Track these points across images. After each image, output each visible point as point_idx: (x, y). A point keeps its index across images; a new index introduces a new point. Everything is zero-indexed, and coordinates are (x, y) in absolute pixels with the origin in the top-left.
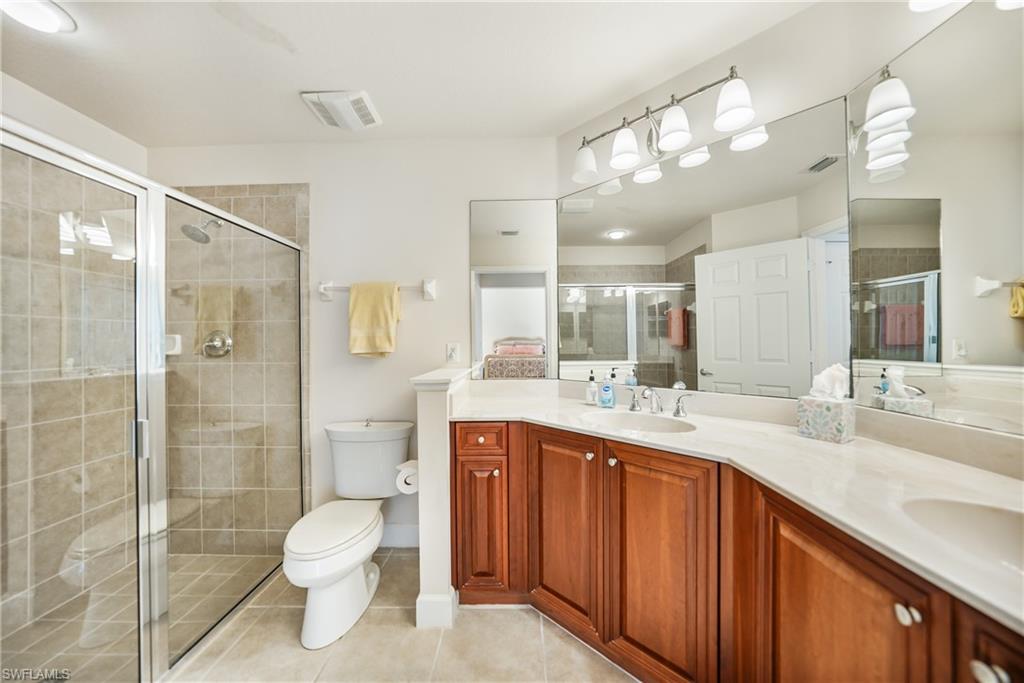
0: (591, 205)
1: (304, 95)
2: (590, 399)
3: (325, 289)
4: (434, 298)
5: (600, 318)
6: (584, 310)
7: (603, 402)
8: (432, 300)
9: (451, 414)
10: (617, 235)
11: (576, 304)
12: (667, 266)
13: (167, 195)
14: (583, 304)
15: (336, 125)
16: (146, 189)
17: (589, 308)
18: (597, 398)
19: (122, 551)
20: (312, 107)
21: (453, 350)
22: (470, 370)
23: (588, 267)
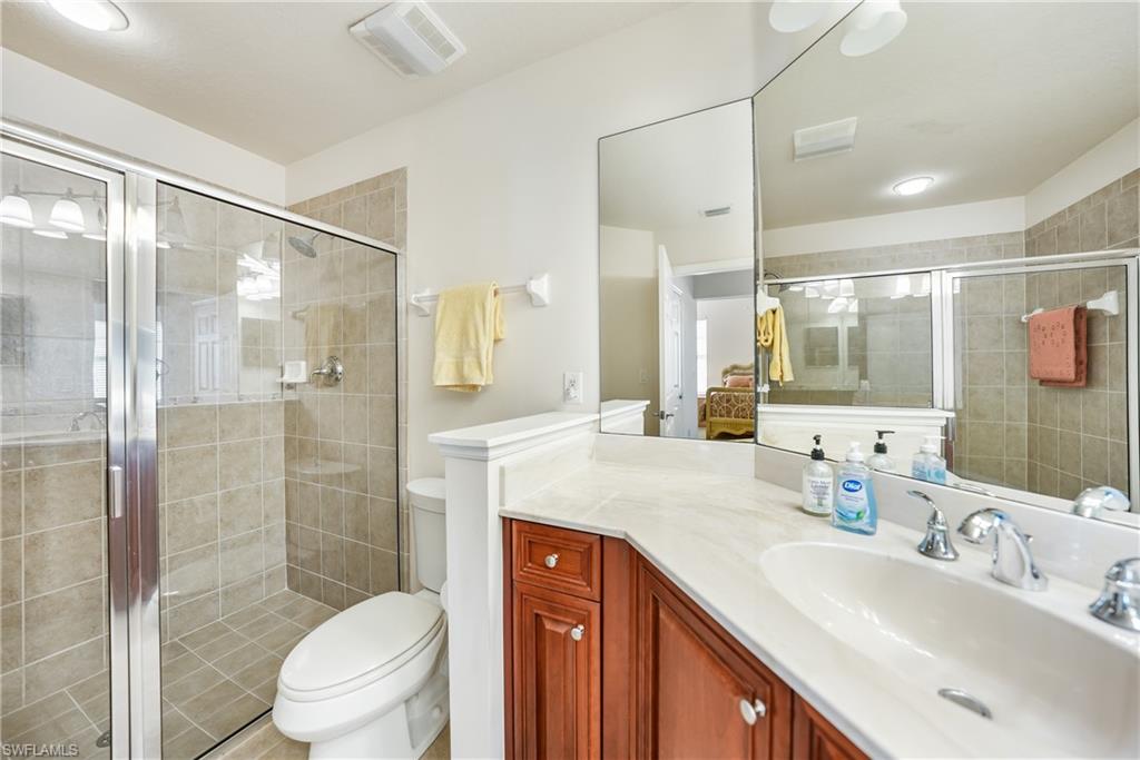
0: (852, 130)
1: (352, 29)
2: (811, 502)
3: (418, 300)
4: (547, 301)
5: (880, 333)
6: (854, 323)
7: (842, 516)
8: (544, 306)
9: (502, 503)
10: (912, 187)
11: (843, 315)
12: (1028, 232)
13: (158, 181)
14: (853, 314)
15: (409, 71)
16: (123, 173)
17: (862, 318)
18: (829, 501)
19: (260, 583)
20: (367, 44)
21: (573, 384)
22: (597, 416)
23: (859, 251)
